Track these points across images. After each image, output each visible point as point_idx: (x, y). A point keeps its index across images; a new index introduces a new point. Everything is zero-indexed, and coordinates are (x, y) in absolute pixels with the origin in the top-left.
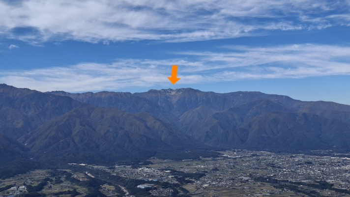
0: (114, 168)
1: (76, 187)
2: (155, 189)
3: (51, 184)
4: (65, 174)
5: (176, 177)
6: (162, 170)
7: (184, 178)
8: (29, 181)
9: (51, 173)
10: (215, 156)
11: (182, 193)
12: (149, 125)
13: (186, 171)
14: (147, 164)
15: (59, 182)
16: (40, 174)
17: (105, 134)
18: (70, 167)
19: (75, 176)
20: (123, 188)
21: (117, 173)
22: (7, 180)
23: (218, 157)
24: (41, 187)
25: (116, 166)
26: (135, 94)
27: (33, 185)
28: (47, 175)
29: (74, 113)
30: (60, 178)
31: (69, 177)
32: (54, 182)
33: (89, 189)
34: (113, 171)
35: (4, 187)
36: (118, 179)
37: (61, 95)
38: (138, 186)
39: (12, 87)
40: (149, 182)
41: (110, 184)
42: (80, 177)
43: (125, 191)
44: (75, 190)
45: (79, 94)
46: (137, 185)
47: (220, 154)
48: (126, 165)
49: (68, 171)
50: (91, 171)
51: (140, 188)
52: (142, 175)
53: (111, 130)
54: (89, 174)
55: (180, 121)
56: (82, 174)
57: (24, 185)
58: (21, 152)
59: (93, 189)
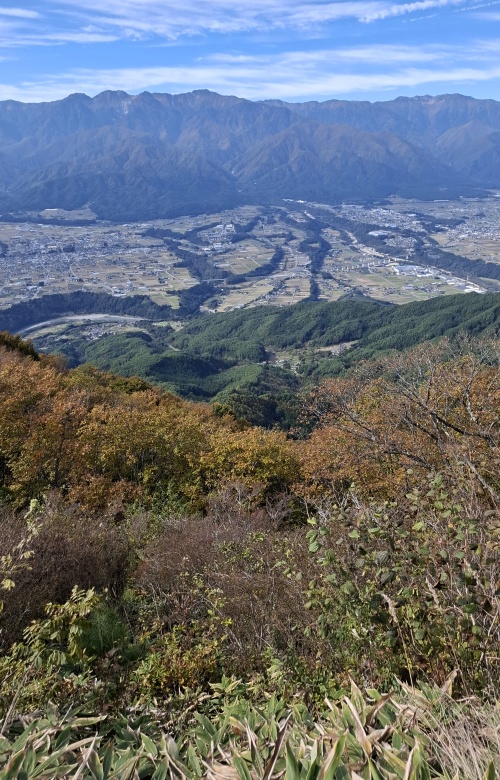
0: (341, 208)
1: (292, 229)
2: (393, 237)
3: (263, 224)
4: (279, 212)
5: (423, 224)
6: (405, 213)
7: (433, 225)
8: (237, 219)
9: (263, 211)
10: (483, 196)
11: (428, 245)
12: (391, 149)
13: (438, 215)
14: (384, 204)
15: (271, 222)
16: (249, 211)
17: (332, 161)
18: (286, 204)
19: (291, 216)
20: (350, 234)
21: (344, 215)
22: (211, 216)
23: (487, 197)
24: (251, 227)
25: (344, 206)
26: (377, 103)
27: (242, 225)
28: (258, 213)
29: (293, 132)
30: (273, 217)
31: (283, 217)
32: (265, 222)
33: (307, 233)
34: (339, 212)
35: (209, 224)
36: (342, 224)
37: (277, 105)
38: (370, 233)
39: (215, 94)
40: (384, 228)
41: (334, 228)
42: (298, 217)
43: (353, 238)
44: (291, 233)
45: (299, 104)
46: (368, 231)
47: (490, 193)
48: (356, 204)
49: (283, 208)
50: (311, 211)
51: (373, 236)
52: (376, 219)
53: (339, 156)
54: (308, 215)
55: (438, 144)
56: (299, 214)
57: (232, 223)
58: (228, 182)
59: (312, 233)
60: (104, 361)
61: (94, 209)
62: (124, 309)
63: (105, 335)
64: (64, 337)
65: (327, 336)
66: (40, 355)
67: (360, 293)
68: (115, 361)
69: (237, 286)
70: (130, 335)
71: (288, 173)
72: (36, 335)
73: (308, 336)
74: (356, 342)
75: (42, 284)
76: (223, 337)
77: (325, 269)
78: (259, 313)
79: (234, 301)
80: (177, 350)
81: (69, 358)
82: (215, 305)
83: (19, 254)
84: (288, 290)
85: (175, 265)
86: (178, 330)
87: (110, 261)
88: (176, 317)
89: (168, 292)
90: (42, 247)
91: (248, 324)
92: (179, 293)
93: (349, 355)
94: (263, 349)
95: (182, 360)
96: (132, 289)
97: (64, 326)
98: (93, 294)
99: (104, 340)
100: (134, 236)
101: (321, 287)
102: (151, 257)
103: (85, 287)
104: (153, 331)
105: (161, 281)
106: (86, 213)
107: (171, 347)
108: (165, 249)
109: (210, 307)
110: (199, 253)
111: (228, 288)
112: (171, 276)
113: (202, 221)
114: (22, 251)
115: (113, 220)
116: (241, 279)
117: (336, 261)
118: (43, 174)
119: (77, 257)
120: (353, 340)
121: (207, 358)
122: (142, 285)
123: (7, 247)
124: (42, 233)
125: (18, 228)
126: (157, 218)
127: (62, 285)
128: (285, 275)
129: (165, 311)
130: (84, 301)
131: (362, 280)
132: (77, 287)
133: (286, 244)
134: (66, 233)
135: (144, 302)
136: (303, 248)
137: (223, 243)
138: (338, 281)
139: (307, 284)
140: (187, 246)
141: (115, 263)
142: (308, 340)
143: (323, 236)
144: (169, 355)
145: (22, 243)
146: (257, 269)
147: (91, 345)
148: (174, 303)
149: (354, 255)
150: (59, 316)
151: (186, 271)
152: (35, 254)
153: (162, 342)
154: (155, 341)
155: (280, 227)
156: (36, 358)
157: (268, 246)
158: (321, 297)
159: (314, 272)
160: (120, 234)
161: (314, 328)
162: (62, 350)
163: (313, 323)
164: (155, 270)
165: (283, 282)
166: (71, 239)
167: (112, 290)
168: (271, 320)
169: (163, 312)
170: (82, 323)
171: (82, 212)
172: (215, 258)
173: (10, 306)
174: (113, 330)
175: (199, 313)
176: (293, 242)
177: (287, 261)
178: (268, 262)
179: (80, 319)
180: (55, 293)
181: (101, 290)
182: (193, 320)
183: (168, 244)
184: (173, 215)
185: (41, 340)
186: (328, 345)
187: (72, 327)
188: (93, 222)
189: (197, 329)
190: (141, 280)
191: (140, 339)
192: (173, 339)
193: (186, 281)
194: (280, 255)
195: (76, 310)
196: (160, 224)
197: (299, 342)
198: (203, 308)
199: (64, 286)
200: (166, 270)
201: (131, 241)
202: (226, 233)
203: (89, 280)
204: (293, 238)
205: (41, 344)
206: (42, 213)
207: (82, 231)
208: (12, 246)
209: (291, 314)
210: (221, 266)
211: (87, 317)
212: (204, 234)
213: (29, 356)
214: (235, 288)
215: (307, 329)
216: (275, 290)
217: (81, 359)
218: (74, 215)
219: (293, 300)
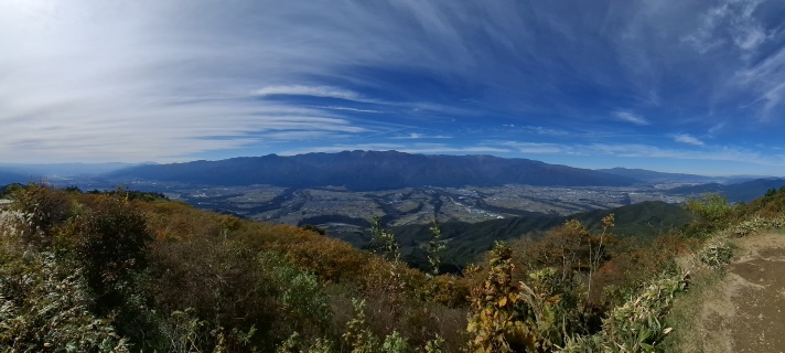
2: (468, 199)
5: (479, 195)
6: (472, 190)
7: (483, 196)
8: (404, 192)
9: (415, 189)
10: (501, 186)
11: (481, 202)
13: (485, 192)
14: (464, 188)
15: (418, 193)
16: (409, 189)
18: (424, 187)
20: (451, 198)
21: (448, 191)
22: (393, 190)
23: (503, 186)
24: (410, 194)
25: (448, 188)
27: (406, 194)
28: (413, 190)
31: (423, 192)
32: (415, 193)
33: (433, 197)
35: (392, 193)
36: (447, 194)
40: (465, 196)
41: (444, 196)
44: (426, 197)
46: (459, 197)
49: (423, 189)
50: (435, 190)
51: (460, 199)
52: (461, 192)
54: (433, 191)
55: (483, 169)
56: (430, 191)
57: (402, 193)
58: (400, 179)
59: (435, 197)
61: (346, 186)
62: (354, 223)
67: (455, 219)
69: (403, 216)
70: (355, 232)
71: (425, 176)
75: (323, 211)
77: (441, 210)
78: (412, 227)
79: (401, 222)
83: (316, 200)
84: (425, 218)
85: (377, 208)
87: (350, 204)
89: (373, 218)
90: (325, 198)
91: (407, 231)
92: (378, 218)
96: (358, 215)
98: (341, 216)
100: (361, 196)
101: (439, 217)
102: (367, 204)
103: (339, 213)
104: (364, 232)
105: (371, 213)
106: (343, 188)
108: (373, 201)
110: (388, 204)
111: (399, 217)
112: (375, 212)
113: (389, 192)
114: (318, 199)
115: (353, 190)
116: (405, 214)
117: (445, 207)
119: (337, 202)
122: (363, 214)
123: (313, 197)
124: (325, 194)
125: (317, 191)
126: (371, 190)
128: (424, 212)
129: (371, 225)
130: (337, 218)
131: (456, 215)
132: (336, 213)
133: (424, 201)
134: (334, 194)
135: (362, 220)
136: (431, 203)
137: (398, 200)
138: (446, 215)
139: (433, 216)
140: (383, 201)
141: (352, 205)
143: (439, 198)
145: (318, 196)
146: (411, 210)
148: (375, 221)
149: (453, 205)
151: (381, 210)
152: (322, 200)
155: (422, 195)
157: (416, 202)
158: (440, 220)
159: (436, 211)
160: (355, 195)
164: (368, 209)
165: (423, 215)
166: (336, 196)
167: (351, 216)
168: (417, 229)
169: (369, 225)
170: (336, 226)
171: (341, 187)
172: (395, 206)
174: (348, 230)
175: (386, 226)
176: (427, 201)
177: (424, 207)
178: (417, 208)
179: (335, 224)
180: (327, 214)
181: (345, 215)
183: (375, 200)
184: (378, 190)
188: (345, 191)
190: (362, 212)
191: (359, 235)
193: (381, 214)
194: (421, 205)
195: (334, 221)
196: (371, 193)
198: (388, 224)
199: (330, 211)
200: (373, 209)
201: (360, 198)
202: (399, 197)
203: (341, 211)
204: (427, 199)
206: (327, 187)
207: (340, 194)
209: (426, 227)
210: (397, 208)
211: (338, 224)
212: (390, 197)
216: (419, 218)
218: (339, 188)
219: (427, 222)
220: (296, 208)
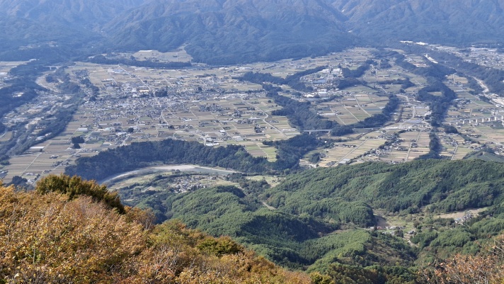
0: (469, 51)
1: (410, 75)
3: (376, 68)
4: (395, 55)
8: (346, 63)
9: (376, 53)
15: (386, 66)
16: (360, 54)
18: (403, 46)
19: (409, 60)
20: (480, 82)
21: (474, 59)
22: (317, 59)
24: (361, 71)
25: (473, 49)
27: (351, 69)
28: (370, 56)
30: (388, 60)
31: (400, 60)
32: (378, 66)
33: (428, 79)
34: (467, 56)
35: (314, 68)
36: (474, 68)
41: (461, 75)
42: (417, 62)
43: (483, 86)
44: (408, 79)
46: (502, 78)
48: (488, 47)
49: (400, 51)
50: (433, 54)
54: (430, 58)
56: (419, 57)
57: (340, 67)
58: (337, 22)
59: (434, 80)
60: (192, 217)
61: (190, 51)
62: (216, 161)
63: (194, 188)
64: (151, 188)
65: (450, 200)
66: (126, 208)
67: (491, 151)
68: (204, 217)
69: (343, 138)
70: (221, 189)
71: (407, 11)
72: (122, 185)
73: (426, 199)
74: (485, 209)
75: (131, 130)
76: (325, 196)
77: (449, 122)
78: (366, 170)
79: (338, 155)
80: (272, 208)
81: (155, 212)
82: (317, 158)
83: (109, 98)
84: (403, 144)
85: (274, 113)
86: (274, 185)
87: (204, 106)
88: (272, 171)
89: (265, 143)
90: (134, 90)
91: (354, 182)
92: (278, 143)
93: (475, 225)
94: (370, 212)
95: (276, 220)
96: (226, 138)
97: (152, 177)
98: (184, 142)
99: (193, 194)
100: (230, 80)
101: (442, 142)
102: (248, 103)
103: (176, 135)
104: (246, 186)
105: (257, 130)
106: (181, 55)
107: (265, 204)
108: (264, 94)
109: (311, 161)
110: (301, 100)
111: (332, 140)
112: (268, 125)
113: (305, 64)
114: (113, 94)
115: (209, 63)
116: (347, 131)
117: (463, 113)
118: (139, 13)
119: (170, 102)
120: (482, 206)
121: (306, 220)
122: (237, 134)
123: (98, 90)
124: (134, 77)
125: (110, 70)
126: (256, 61)
127: (152, 132)
128: (400, 127)
129: (261, 164)
130: (174, 150)
131: (493, 136)
132: (168, 135)
133: (402, 92)
134: (159, 76)
135: (238, 153)
136: (422, 97)
137: (328, 89)
138: (464, 136)
139: (425, 139)
140: (288, 92)
141: (208, 109)
142: (425, 204)
143: (447, 83)
144: (263, 214)
145: (114, 86)
146: (367, 120)
147: (179, 198)
148: (271, 155)
149: (484, 106)
150: (146, 166)
151: (284, 120)
152: (126, 97)
153: (255, 198)
154: (248, 197)
155: (396, 72)
156: (122, 211)
157: (380, 94)
158: (443, 154)
159: (434, 124)
160: (215, 78)
161: (434, 190)
162: (148, 203)
163: (433, 184)
164: (251, 118)
165: (397, 135)
166: (164, 83)
167: (206, 139)
168: (381, 178)
169: (258, 164)
170: (171, 174)
171: (177, 54)
172: (319, 106)
173: (97, 153)
174: (203, 183)
175: (298, 167)
176: (410, 90)
177: (402, 111)
178: (380, 112)
179: (168, 169)
180: (145, 140)
181: (193, 139)
182: (291, 175)
183: (267, 89)
184: (274, 58)
185: (127, 191)
186: (450, 210)
187: (160, 177)
188: (188, 65)
189: (295, 186)
190: (235, 129)
191: (231, 194)
192: (268, 196)
193: (285, 131)
194: (394, 105)
195: (165, 159)
196: (259, 67)
197: (415, 206)
198: (303, 162)
199: (154, 134)
200: (264, 119)
201: (228, 85)
202: (332, 78)
203: (180, 127)
204: (411, 85)
205: (126, 195)
206: (136, 55)
207: (176, 74)
208: (103, 89)
209: (406, 172)
210: (326, 114)
211: (177, 168)
212: (308, 79)
213: (114, 209)
214: (340, 141)
215: (424, 191)
216: (387, 144)
217: (167, 214)
218: (169, 57)
219: (409, 157)
220: (55, 127)
